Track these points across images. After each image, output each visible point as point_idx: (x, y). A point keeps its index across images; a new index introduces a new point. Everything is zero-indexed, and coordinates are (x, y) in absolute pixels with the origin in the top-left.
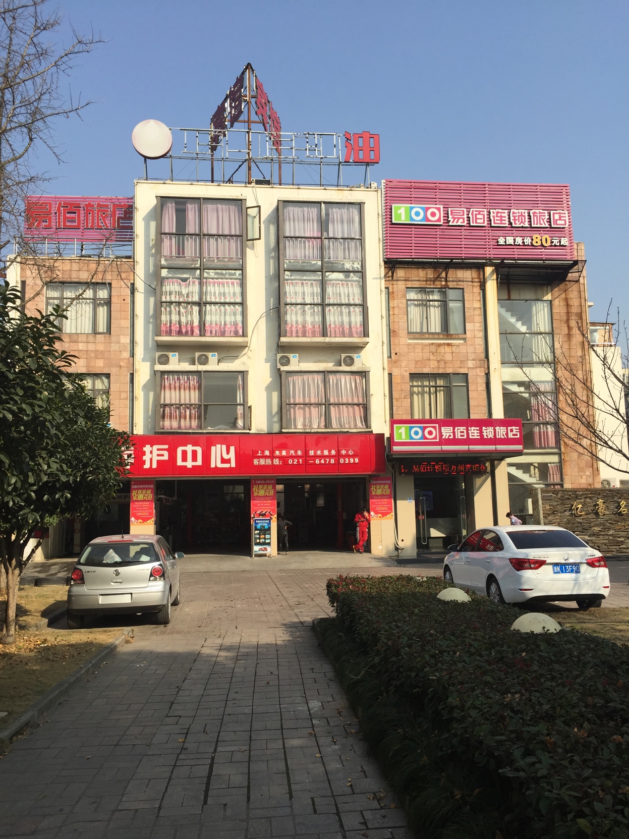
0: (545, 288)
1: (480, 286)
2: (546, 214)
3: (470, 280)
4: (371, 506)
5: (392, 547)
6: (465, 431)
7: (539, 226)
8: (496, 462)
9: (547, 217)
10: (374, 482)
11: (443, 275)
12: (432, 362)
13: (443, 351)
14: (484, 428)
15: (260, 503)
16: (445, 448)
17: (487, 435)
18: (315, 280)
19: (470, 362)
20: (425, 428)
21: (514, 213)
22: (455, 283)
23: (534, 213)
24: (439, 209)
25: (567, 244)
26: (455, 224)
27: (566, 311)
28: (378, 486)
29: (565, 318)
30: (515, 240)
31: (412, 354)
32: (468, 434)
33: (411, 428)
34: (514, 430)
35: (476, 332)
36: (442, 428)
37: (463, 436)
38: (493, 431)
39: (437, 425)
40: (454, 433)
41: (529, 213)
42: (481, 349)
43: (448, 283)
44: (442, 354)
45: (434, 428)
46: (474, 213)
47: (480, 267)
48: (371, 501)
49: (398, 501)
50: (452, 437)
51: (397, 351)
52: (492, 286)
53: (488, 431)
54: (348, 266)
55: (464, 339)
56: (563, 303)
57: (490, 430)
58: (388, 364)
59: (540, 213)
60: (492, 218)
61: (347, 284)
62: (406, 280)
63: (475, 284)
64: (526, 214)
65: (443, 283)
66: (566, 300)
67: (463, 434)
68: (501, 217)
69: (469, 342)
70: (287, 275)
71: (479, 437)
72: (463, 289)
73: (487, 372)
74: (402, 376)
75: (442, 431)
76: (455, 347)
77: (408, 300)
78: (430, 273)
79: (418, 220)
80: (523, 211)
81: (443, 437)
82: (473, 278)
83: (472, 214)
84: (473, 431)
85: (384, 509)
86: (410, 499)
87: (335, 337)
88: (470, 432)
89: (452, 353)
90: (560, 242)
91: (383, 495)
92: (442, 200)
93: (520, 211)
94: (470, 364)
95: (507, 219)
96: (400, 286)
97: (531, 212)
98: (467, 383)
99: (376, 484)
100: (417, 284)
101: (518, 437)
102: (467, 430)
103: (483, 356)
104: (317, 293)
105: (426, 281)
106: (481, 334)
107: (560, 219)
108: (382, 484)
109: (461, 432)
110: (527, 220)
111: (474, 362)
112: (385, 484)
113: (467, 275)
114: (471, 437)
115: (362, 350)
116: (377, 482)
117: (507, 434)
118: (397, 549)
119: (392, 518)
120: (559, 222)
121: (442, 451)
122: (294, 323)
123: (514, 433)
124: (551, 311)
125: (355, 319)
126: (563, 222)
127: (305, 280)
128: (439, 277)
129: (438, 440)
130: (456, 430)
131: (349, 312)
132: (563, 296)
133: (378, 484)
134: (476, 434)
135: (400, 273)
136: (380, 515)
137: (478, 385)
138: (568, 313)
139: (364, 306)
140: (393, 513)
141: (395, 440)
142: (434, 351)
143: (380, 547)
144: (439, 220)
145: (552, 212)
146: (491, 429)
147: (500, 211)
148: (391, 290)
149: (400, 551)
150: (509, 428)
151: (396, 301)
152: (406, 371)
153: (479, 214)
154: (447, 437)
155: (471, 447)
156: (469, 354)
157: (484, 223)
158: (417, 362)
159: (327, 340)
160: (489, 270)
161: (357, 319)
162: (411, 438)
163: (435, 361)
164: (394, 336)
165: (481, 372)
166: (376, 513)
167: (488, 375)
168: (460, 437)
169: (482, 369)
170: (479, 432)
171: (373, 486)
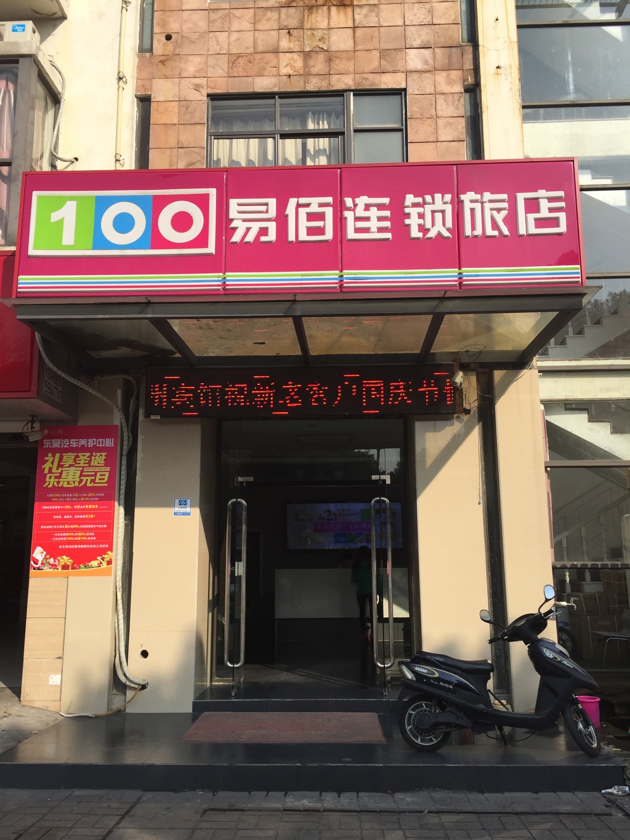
4: (40, 527)
6: (329, 212)
10: (56, 444)
12: (284, 59)
13: (324, 25)
14: (410, 199)
19: (412, 53)
20: (160, 203)
28: (69, 458)
31: (222, 37)
32: (340, 223)
33: (102, 205)
34: (544, 205)
36: (233, 203)
37: (321, 231)
39: (212, 192)
40: (281, 220)
42: (455, 12)
44: (319, 34)
45: (202, 202)
48: (41, 508)
50: (272, 236)
51: (174, 27)
58: (140, 67)
71: (389, 235)
73: (471, 80)
74: (183, 102)
76: (365, 11)
85: (83, 537)
86: (183, 503)
88: (349, 215)
89: (354, 28)
91: (85, 489)
94: (415, 59)
98: (405, 120)
99: (62, 451)
101: (563, 228)
102: (339, 209)
103: (459, 34)
108: (83, 449)
109: (311, 217)
111: (427, 53)
112: (96, 449)
114: (351, 234)
116: (66, 443)
117: (511, 220)
118: (118, 684)
119: (107, 573)
121: (226, 291)
123: (544, 213)
129: (211, 249)
130: (290, 210)
133: (70, 450)
134: (374, 224)
136: (65, 560)
137: (441, 122)
140: (117, 554)
141: (32, 252)
142: (293, 23)
143: (55, 679)
146: (441, 202)
149: (130, 694)
150: (521, 197)
152: (197, 88)
154: (250, 238)
156: (411, 31)
158: (234, 59)
162: (100, 240)
163: (295, 56)
165: (450, 82)
166: (53, 551)
167: (473, 90)
168: (303, 236)
169: (455, 74)
170: (387, 213)
171: (50, 458)
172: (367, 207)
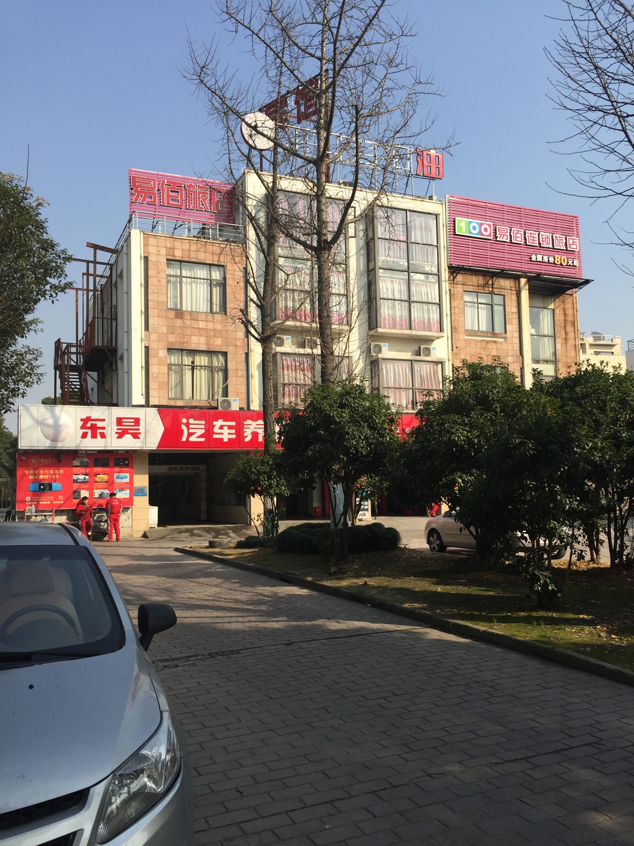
0: (550, 299)
1: (517, 294)
2: (564, 239)
7: (559, 248)
11: (490, 282)
13: (491, 347)
18: (402, 279)
21: (542, 235)
23: (556, 237)
24: (489, 225)
25: (577, 265)
26: (501, 240)
27: (563, 319)
29: (563, 324)
30: (543, 257)
31: (469, 348)
35: (514, 333)
41: (552, 236)
42: (517, 347)
43: (494, 290)
44: (490, 350)
46: (515, 232)
47: (516, 278)
51: (458, 345)
52: (525, 294)
54: (427, 269)
55: (505, 338)
56: (562, 312)
58: (452, 355)
59: (560, 237)
60: (527, 238)
62: (463, 284)
63: (513, 292)
65: (491, 289)
66: (564, 309)
68: (533, 237)
69: (509, 341)
70: (381, 273)
72: (504, 295)
73: (521, 366)
76: (499, 344)
77: (465, 302)
78: (481, 280)
79: (475, 233)
82: (511, 287)
87: (419, 330)
89: (497, 349)
90: (573, 263)
92: (491, 219)
93: (547, 234)
94: (510, 359)
95: (537, 239)
96: (460, 288)
100: (471, 288)
103: (519, 353)
104: (404, 291)
105: (478, 286)
106: (517, 335)
107: (573, 244)
110: (551, 242)
111: (512, 357)
113: (507, 283)
122: (387, 316)
124: (554, 318)
125: (433, 315)
126: (575, 247)
128: (487, 284)
131: (428, 309)
132: (562, 306)
139: (440, 305)
142: (484, 346)
144: (490, 235)
145: (568, 237)
147: (533, 232)
148: (452, 292)
151: (456, 301)
153: (518, 233)
156: (509, 351)
157: (521, 241)
158: (472, 355)
159: (414, 332)
160: (523, 281)
163: (485, 356)
164: (456, 332)
165: (517, 366)
167: (522, 369)
169: (518, 364)
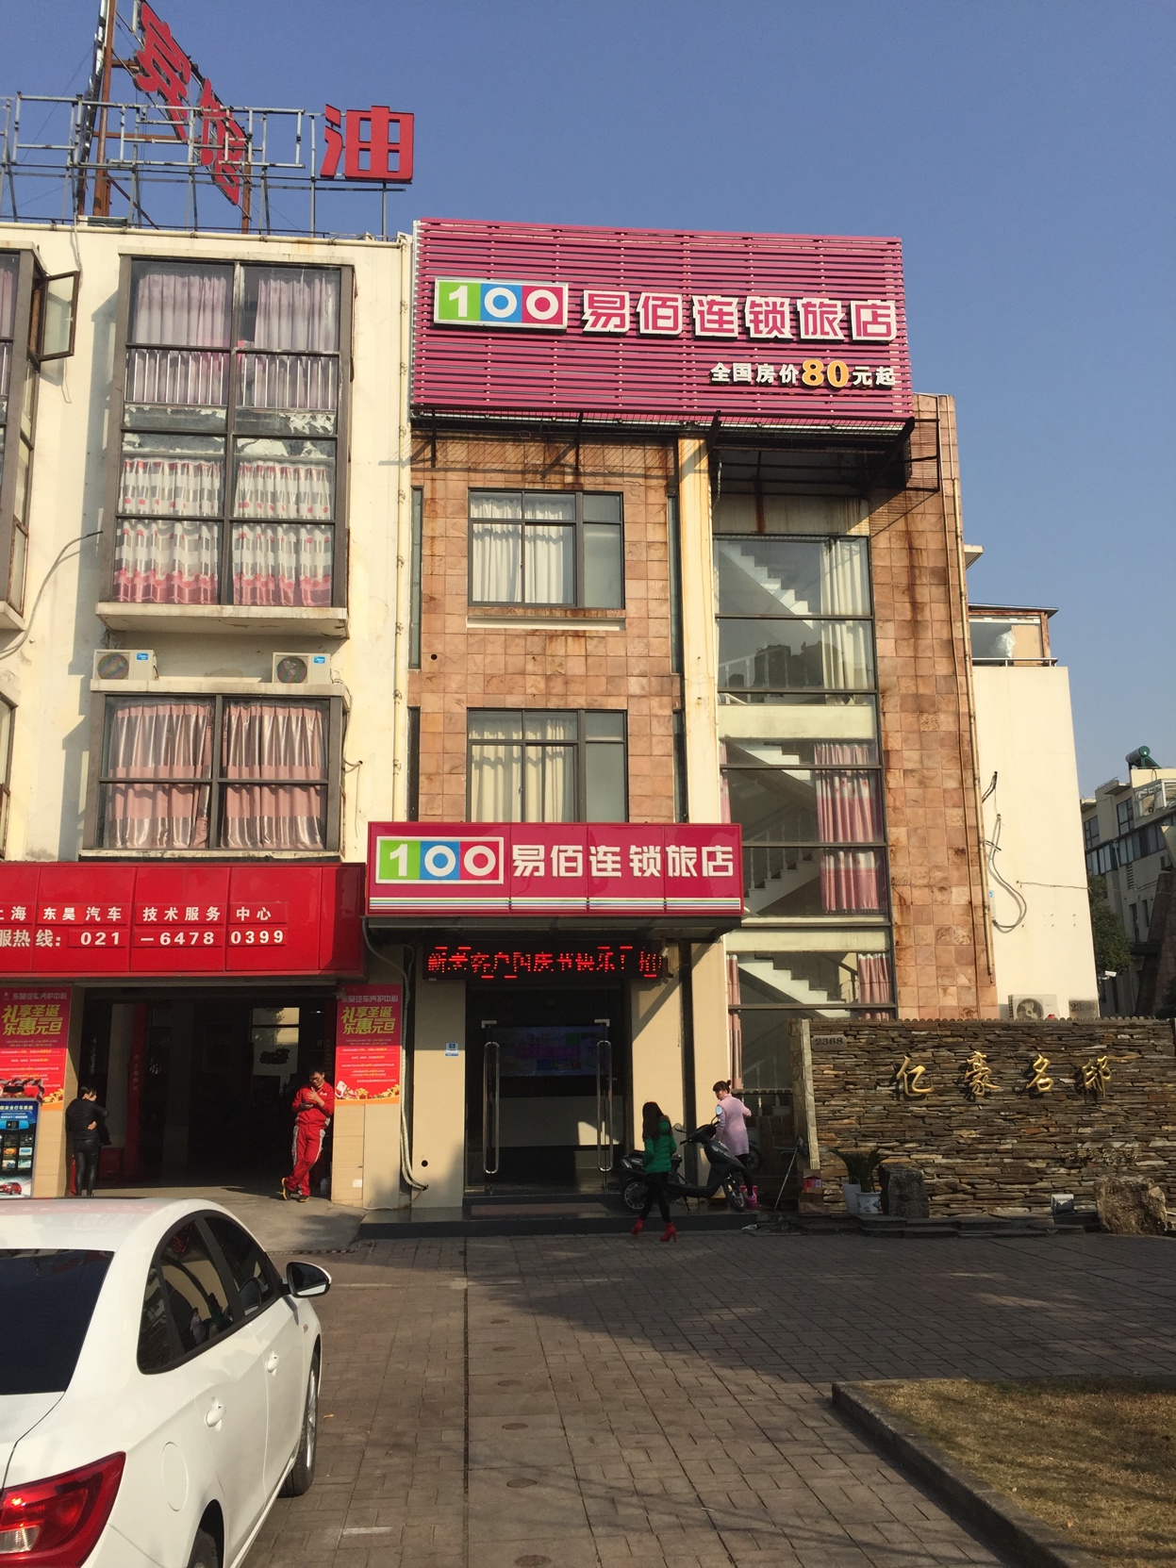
0: (853, 507)
1: (667, 487)
2: (839, 309)
3: (640, 471)
4: (340, 1066)
5: (390, 1181)
6: (580, 856)
7: (818, 336)
8: (695, 947)
9: (841, 316)
10: (352, 999)
11: (570, 458)
12: (530, 680)
13: (562, 652)
14: (633, 849)
15: (23, 1056)
16: (521, 902)
17: (641, 870)
18: (208, 459)
19: (632, 680)
20: (466, 847)
21: (753, 304)
22: (600, 479)
23: (806, 306)
24: (558, 292)
25: (892, 382)
26: (599, 328)
27: (906, 562)
28: (362, 1011)
29: (904, 580)
30: (755, 371)
31: (479, 658)
32: (587, 865)
33: (426, 847)
34: (720, 856)
35: (653, 605)
36: (515, 848)
37: (574, 870)
38: (658, 857)
39: (501, 840)
40: (548, 861)
41: (794, 306)
42: (666, 647)
43: (582, 480)
44: (558, 660)
45: (494, 847)
46: (651, 303)
47: (667, 439)
48: (341, 1051)
49: (417, 1053)
50: (541, 873)
51: (438, 649)
52: (696, 490)
53: (645, 856)
54: (299, 423)
55: (621, 622)
56: (898, 544)
57: (652, 854)
58: (411, 682)
59: (822, 305)
60: (696, 316)
61: (297, 471)
62: (469, 470)
63: (654, 482)
64: (787, 309)
65: (569, 479)
66: (908, 535)
67: (573, 864)
68: (721, 313)
69: (633, 630)
70: (132, 444)
71: (619, 874)
72: (621, 494)
73: (678, 706)
74: (448, 715)
75: (515, 856)
76: (595, 641)
77: (472, 521)
78: (535, 454)
79: (502, 316)
80: (779, 300)
81: (518, 873)
82: (647, 469)
83: (645, 306)
84: (601, 857)
85: (376, 1073)
86: (452, 1047)
87: (254, 604)
88: (593, 859)
89: (586, 656)
90: (875, 378)
91: (376, 1036)
92: (567, 270)
93: (770, 300)
94: (634, 685)
95: (735, 318)
96: (455, 484)
97: (799, 303)
98: (626, 735)
99: (357, 1005)
100: (497, 481)
101: (730, 873)
102: (587, 854)
103: (669, 665)
104: (211, 492)
105: (523, 472)
106: (666, 610)
107: (875, 322)
108: (374, 1004)
109: (568, 859)
110: (788, 323)
111: (644, 680)
112: (384, 1004)
113: (633, 458)
114: (595, 873)
115: (339, 646)
116: (360, 999)
117: (698, 866)
118: (405, 1186)
119: (395, 1101)
120: (871, 329)
121: (511, 910)
122: (141, 568)
123: (719, 862)
124: (869, 564)
125: (313, 559)
126: (883, 329)
127: (181, 457)
128: (557, 462)
129: (501, 881)
130: (554, 854)
131: (298, 543)
132: (900, 525)
133: (364, 1004)
134: (609, 866)
135: (456, 452)
136: (362, 1091)
137: (655, 740)
138: (912, 568)
139: (337, 529)
140: (401, 1087)
141: (378, 881)
142: (537, 649)
143: (358, 1183)
144: (558, 318)
145: (853, 304)
146: (653, 852)
147: (718, 299)
148: (427, 494)
149: (414, 1193)
150: (705, 850)
151: (440, 522)
152: (459, 702)
153: (664, 306)
154: (527, 874)
155: (594, 900)
156: (632, 661)
157: (675, 327)
158: (489, 679)
159: (228, 611)
160: (688, 447)
161: (316, 559)
162: (424, 873)
163: (539, 678)
164: (429, 612)
165: (661, 706)
166: (352, 1085)
167: (680, 714)
168: (563, 873)
169: (666, 700)
170: (618, 858)
171: (347, 1010)
172: (605, 854)
